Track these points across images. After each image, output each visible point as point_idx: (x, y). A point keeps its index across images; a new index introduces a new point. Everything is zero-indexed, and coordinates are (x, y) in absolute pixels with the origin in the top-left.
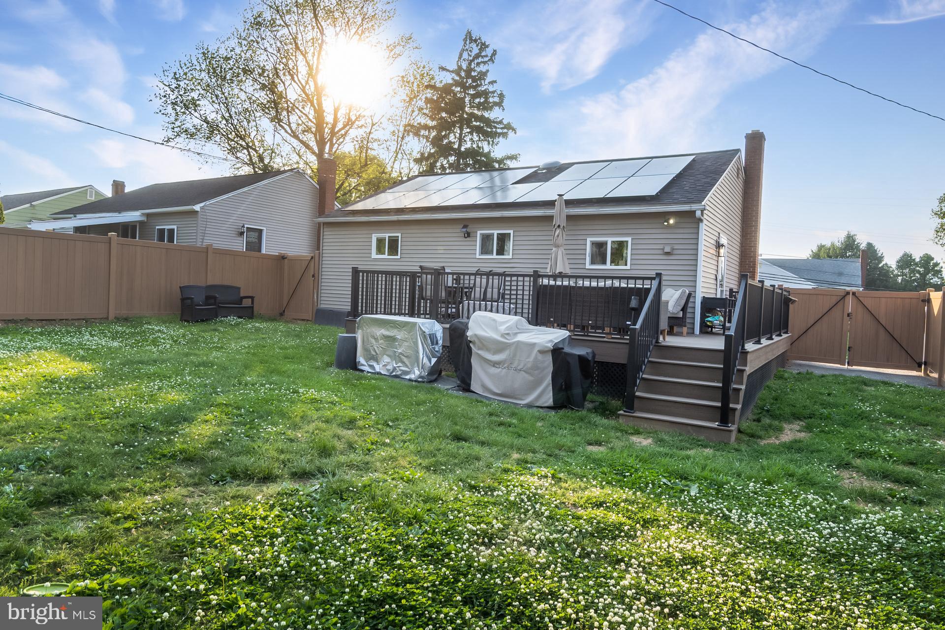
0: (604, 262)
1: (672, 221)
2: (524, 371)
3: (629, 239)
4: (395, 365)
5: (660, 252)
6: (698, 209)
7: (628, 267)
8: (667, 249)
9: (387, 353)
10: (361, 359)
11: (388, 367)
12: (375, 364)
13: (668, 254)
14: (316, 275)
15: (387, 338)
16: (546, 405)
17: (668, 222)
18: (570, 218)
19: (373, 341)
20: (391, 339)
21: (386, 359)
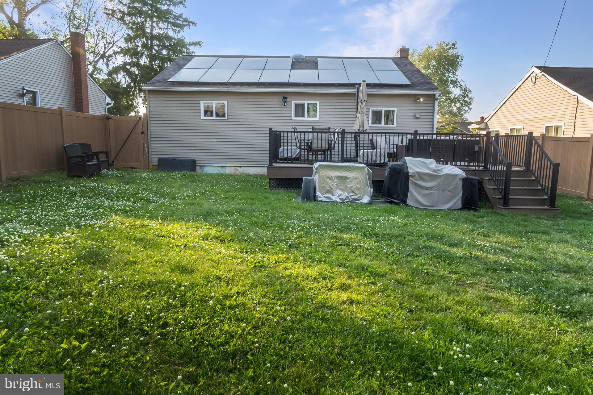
0: (380, 123)
1: (422, 100)
2: (448, 190)
3: (395, 109)
4: (347, 195)
5: (413, 117)
6: (437, 94)
7: (395, 125)
8: (418, 116)
9: (339, 188)
10: (318, 193)
11: (341, 197)
12: (330, 196)
13: (418, 118)
14: (146, 133)
15: (339, 178)
16: (458, 208)
17: (419, 100)
18: (369, 95)
19: (329, 181)
20: (342, 179)
21: (339, 192)
